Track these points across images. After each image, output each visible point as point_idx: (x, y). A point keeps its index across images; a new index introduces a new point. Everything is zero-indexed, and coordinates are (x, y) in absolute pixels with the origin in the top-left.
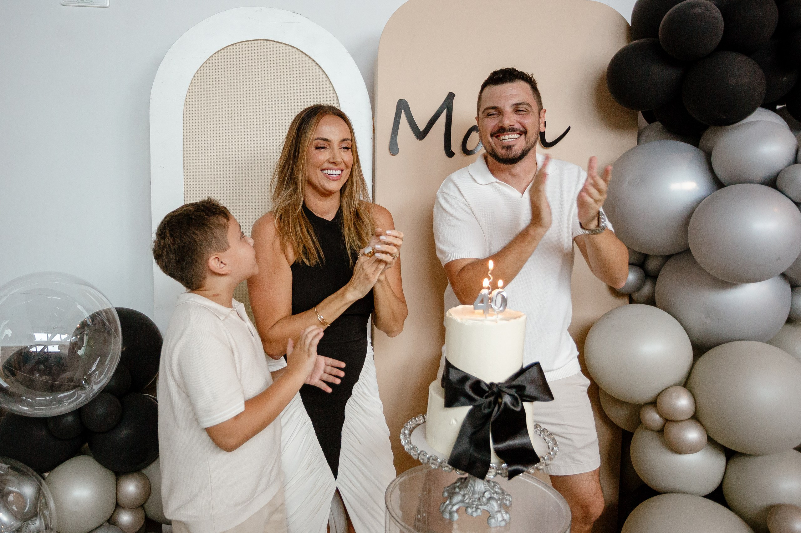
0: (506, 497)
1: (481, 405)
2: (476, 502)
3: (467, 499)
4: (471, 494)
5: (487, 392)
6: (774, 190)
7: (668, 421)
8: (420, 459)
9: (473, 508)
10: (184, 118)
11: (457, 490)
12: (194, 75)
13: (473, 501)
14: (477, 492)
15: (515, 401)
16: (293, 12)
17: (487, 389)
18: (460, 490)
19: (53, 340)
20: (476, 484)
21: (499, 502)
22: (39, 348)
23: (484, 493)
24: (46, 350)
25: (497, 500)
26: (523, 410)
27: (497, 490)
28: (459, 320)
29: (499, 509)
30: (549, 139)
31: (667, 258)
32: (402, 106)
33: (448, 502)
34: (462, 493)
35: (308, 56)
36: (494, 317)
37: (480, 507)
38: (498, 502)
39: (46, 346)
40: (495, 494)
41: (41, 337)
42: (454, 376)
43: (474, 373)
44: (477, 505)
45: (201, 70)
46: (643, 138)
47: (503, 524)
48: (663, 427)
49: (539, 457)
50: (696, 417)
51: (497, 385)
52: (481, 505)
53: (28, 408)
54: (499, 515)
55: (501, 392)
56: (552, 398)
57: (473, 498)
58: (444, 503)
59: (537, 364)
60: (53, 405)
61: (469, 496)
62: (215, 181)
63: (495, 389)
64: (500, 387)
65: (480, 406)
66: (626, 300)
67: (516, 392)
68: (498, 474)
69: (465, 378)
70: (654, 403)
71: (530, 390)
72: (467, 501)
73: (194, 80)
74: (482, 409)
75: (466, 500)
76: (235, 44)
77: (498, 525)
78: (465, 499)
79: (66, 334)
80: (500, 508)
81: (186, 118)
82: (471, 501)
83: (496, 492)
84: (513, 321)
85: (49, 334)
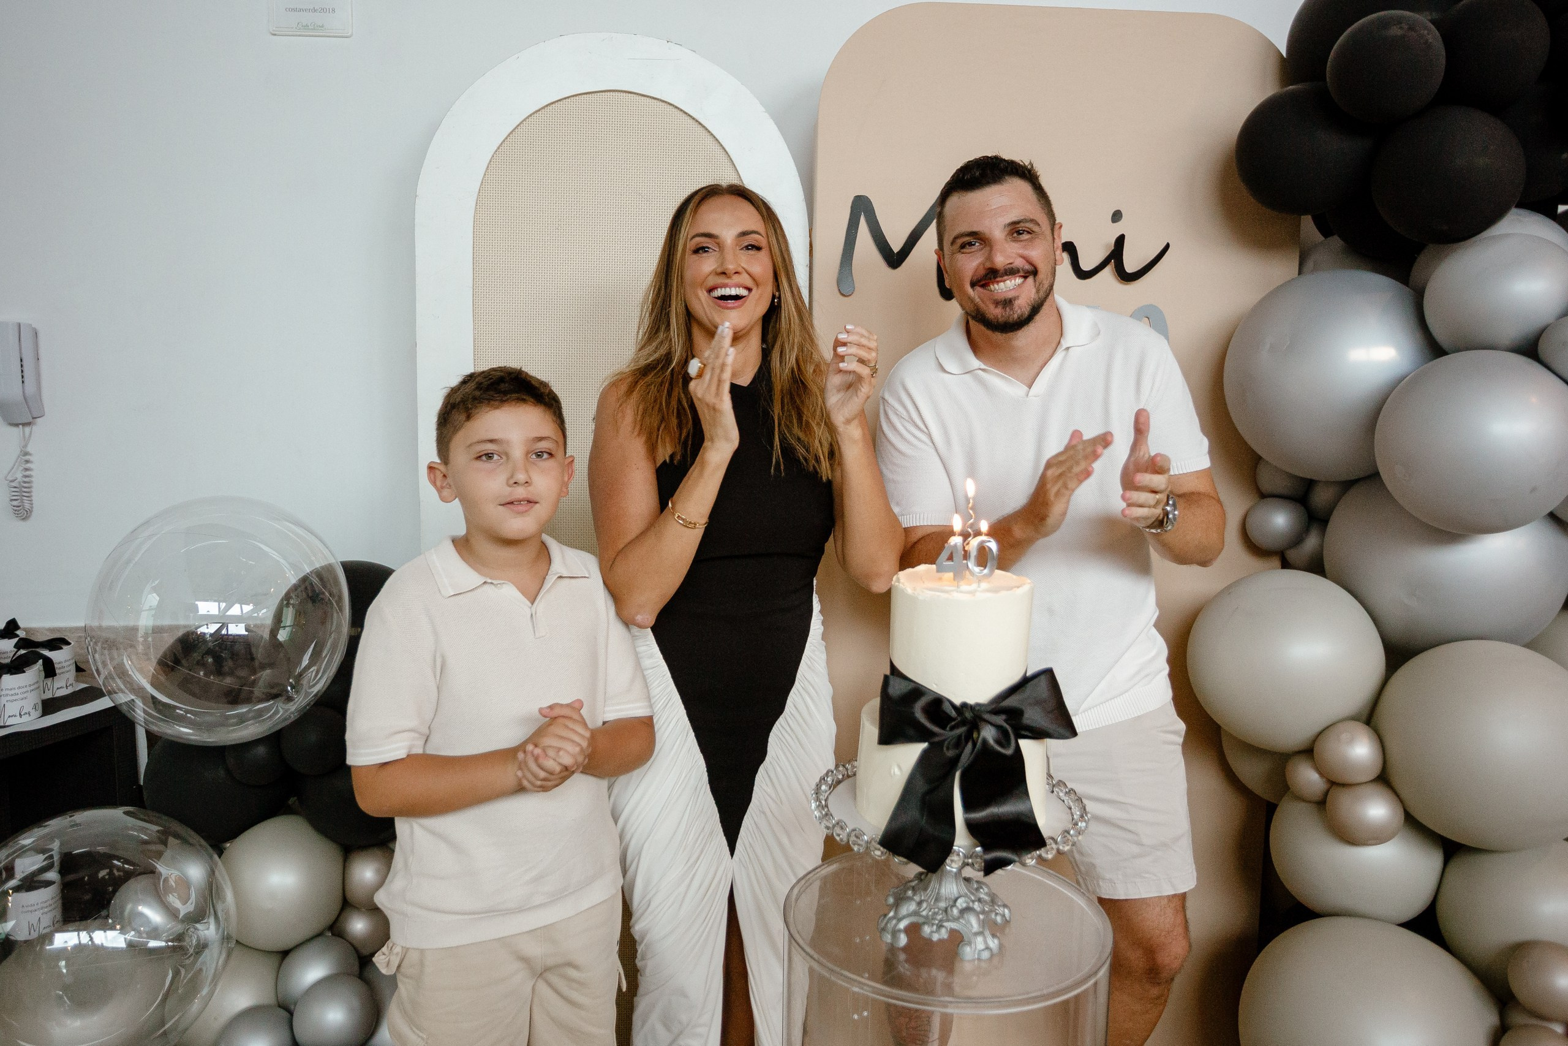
0: (997, 908)
1: (944, 741)
2: (939, 915)
3: (924, 910)
4: (933, 900)
5: (953, 719)
6: (1529, 360)
7: (1335, 784)
8: (835, 835)
9: (933, 924)
10: (475, 230)
11: (910, 893)
12: (492, 153)
13: (935, 914)
14: (944, 898)
15: (1004, 738)
16: (668, 42)
17: (953, 714)
18: (914, 894)
19: (229, 613)
20: (943, 883)
21: (981, 917)
22: (212, 628)
23: (956, 900)
24: (224, 632)
25: (977, 914)
26: (1018, 751)
27: (982, 896)
28: (909, 591)
29: (981, 930)
30: (1130, 267)
31: (1347, 485)
32: (861, 207)
33: (891, 914)
34: (917, 898)
35: (694, 119)
36: (974, 586)
37: (945, 924)
38: (979, 917)
39: (224, 625)
40: (976, 903)
41: (209, 608)
42: (897, 689)
43: (935, 686)
44: (941, 921)
45: (506, 145)
46: (1310, 264)
47: (986, 955)
48: (1326, 794)
49: (1045, 837)
50: (1384, 779)
51: (972, 708)
52: (948, 920)
53: (192, 731)
54: (980, 939)
55: (978, 720)
56: (1074, 733)
57: (934, 909)
58: (885, 915)
59: (1049, 673)
60: (232, 725)
61: (929, 904)
62: (529, 341)
63: (968, 715)
64: (978, 710)
65: (941, 743)
66: (1276, 562)
67: (1006, 721)
68: (968, 864)
69: (917, 691)
70: (1308, 752)
71: (1033, 716)
72: (924, 913)
73: (492, 163)
74: (945, 749)
75: (922, 912)
76: (565, 98)
77: (976, 956)
78: (921, 910)
79: (251, 605)
80: (983, 927)
81: (478, 230)
82: (930, 913)
83: (980, 900)
84: (1003, 593)
85: (221, 603)
